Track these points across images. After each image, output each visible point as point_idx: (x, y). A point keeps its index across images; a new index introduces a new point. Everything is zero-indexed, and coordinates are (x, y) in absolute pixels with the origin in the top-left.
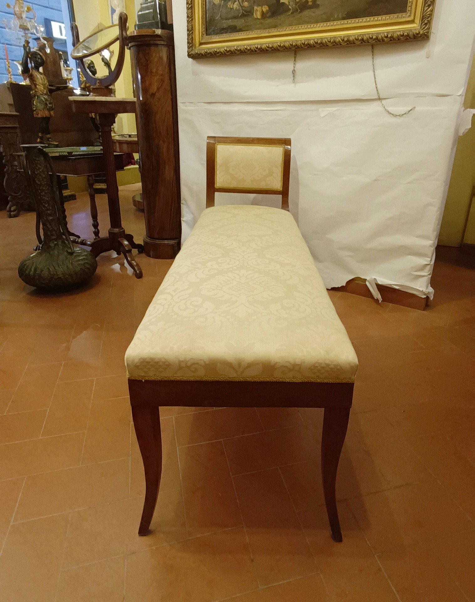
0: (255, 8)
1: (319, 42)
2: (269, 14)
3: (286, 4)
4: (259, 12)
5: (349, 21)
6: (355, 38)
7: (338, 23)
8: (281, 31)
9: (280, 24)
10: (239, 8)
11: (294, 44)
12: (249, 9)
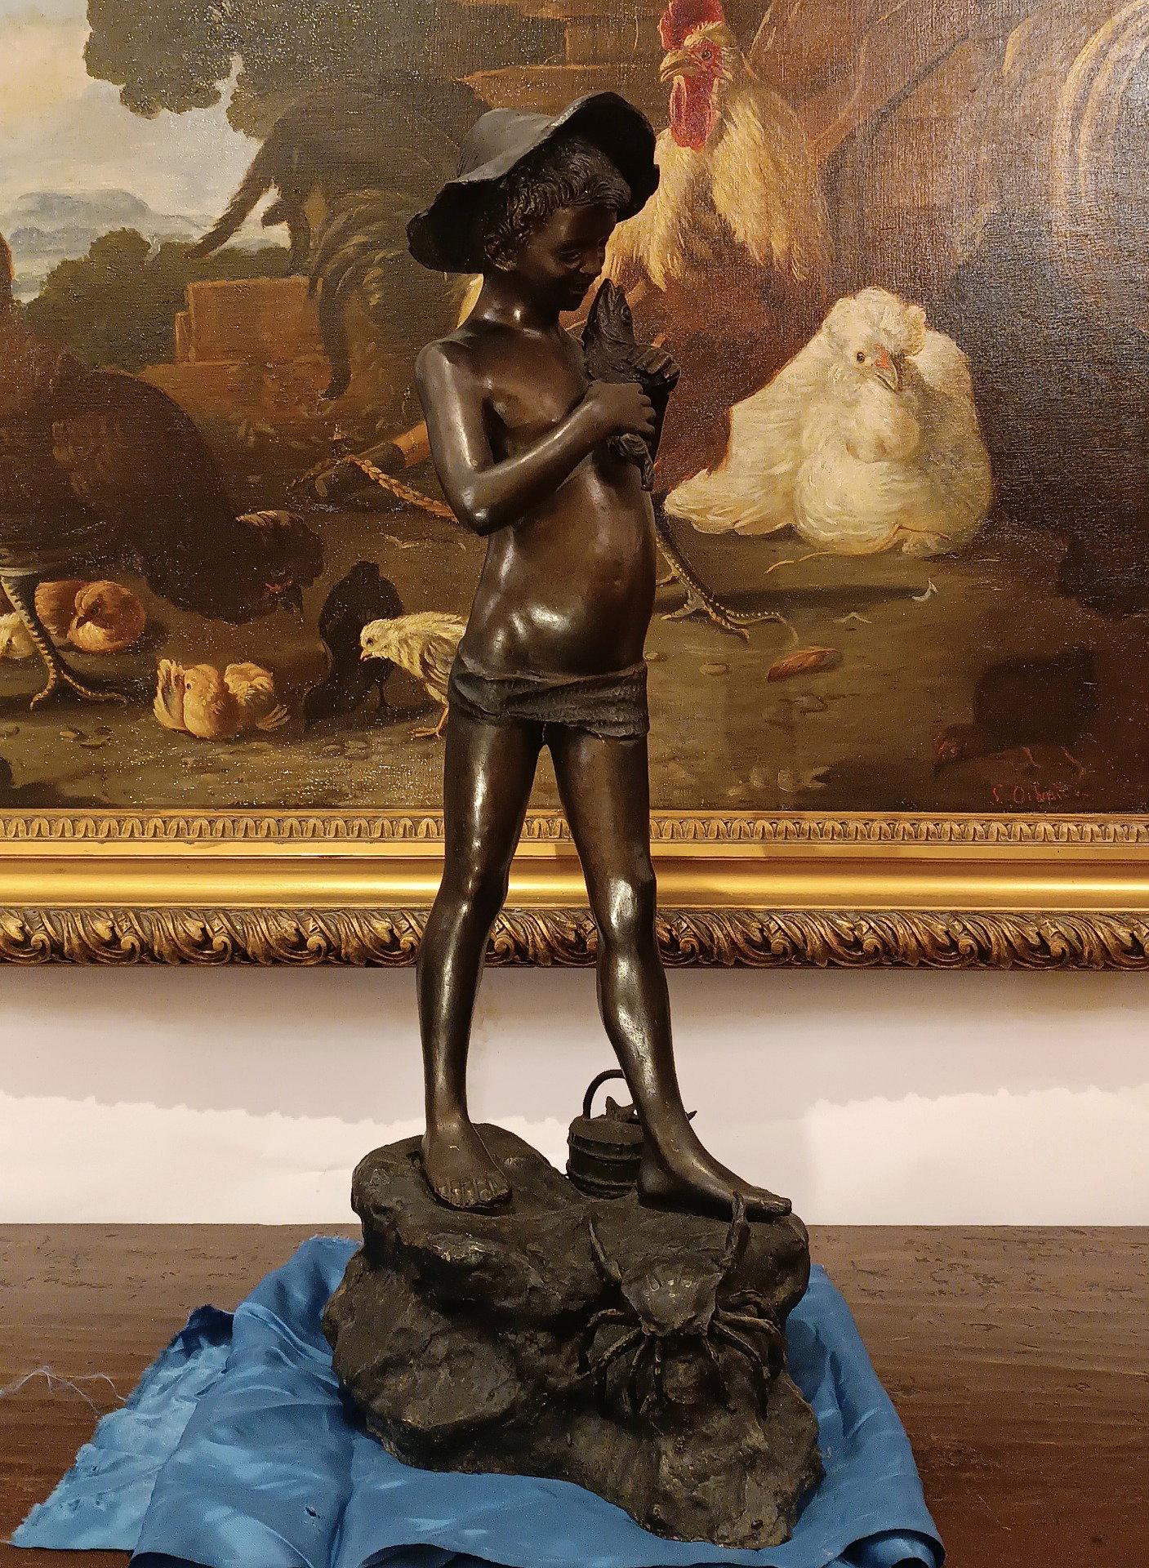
0: (167, 666)
2: (278, 717)
3: (406, 674)
4: (201, 695)
5: (855, 820)
10: (36, 654)
12: (109, 668)
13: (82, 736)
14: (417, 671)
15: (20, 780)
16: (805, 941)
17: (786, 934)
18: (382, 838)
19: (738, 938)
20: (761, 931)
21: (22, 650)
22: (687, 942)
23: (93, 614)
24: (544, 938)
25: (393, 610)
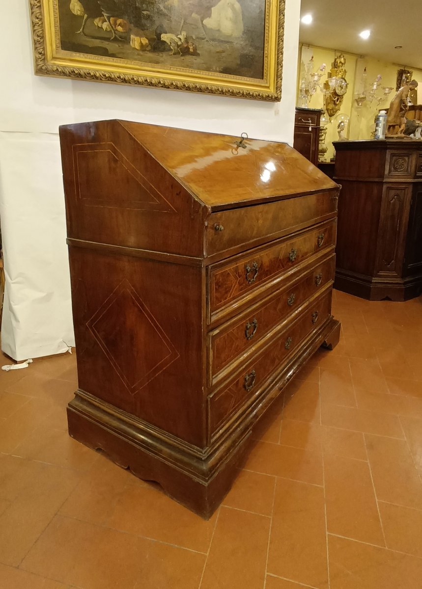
0: (132, 36)
3: (167, 43)
4: (138, 42)
5: (226, 75)
10: (111, 31)
12: (124, 35)
13: (119, 46)
14: (169, 44)
15: (110, 52)
21: (109, 30)
23: (120, 25)
25: (166, 33)
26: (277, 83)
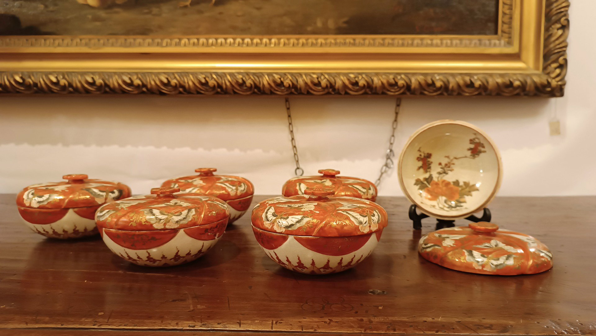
1: (287, 82)
5: (359, 38)
6: (388, 82)
7: (328, 41)
8: (164, 44)
9: (160, 27)
11: (211, 83)
13: (46, 6)
16: (335, 83)
17: (328, 80)
18: (167, 45)
19: (309, 82)
20: (318, 78)
22: (287, 83)
24: (229, 81)
26: (547, 39)
